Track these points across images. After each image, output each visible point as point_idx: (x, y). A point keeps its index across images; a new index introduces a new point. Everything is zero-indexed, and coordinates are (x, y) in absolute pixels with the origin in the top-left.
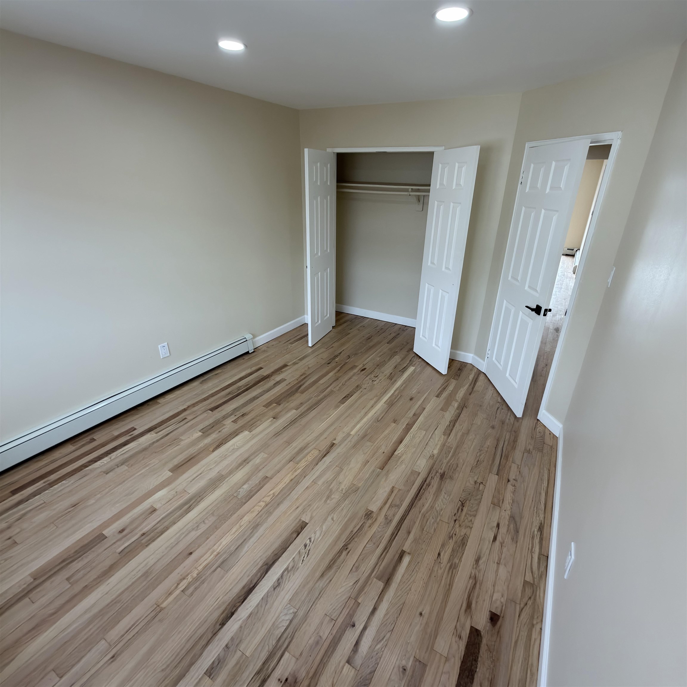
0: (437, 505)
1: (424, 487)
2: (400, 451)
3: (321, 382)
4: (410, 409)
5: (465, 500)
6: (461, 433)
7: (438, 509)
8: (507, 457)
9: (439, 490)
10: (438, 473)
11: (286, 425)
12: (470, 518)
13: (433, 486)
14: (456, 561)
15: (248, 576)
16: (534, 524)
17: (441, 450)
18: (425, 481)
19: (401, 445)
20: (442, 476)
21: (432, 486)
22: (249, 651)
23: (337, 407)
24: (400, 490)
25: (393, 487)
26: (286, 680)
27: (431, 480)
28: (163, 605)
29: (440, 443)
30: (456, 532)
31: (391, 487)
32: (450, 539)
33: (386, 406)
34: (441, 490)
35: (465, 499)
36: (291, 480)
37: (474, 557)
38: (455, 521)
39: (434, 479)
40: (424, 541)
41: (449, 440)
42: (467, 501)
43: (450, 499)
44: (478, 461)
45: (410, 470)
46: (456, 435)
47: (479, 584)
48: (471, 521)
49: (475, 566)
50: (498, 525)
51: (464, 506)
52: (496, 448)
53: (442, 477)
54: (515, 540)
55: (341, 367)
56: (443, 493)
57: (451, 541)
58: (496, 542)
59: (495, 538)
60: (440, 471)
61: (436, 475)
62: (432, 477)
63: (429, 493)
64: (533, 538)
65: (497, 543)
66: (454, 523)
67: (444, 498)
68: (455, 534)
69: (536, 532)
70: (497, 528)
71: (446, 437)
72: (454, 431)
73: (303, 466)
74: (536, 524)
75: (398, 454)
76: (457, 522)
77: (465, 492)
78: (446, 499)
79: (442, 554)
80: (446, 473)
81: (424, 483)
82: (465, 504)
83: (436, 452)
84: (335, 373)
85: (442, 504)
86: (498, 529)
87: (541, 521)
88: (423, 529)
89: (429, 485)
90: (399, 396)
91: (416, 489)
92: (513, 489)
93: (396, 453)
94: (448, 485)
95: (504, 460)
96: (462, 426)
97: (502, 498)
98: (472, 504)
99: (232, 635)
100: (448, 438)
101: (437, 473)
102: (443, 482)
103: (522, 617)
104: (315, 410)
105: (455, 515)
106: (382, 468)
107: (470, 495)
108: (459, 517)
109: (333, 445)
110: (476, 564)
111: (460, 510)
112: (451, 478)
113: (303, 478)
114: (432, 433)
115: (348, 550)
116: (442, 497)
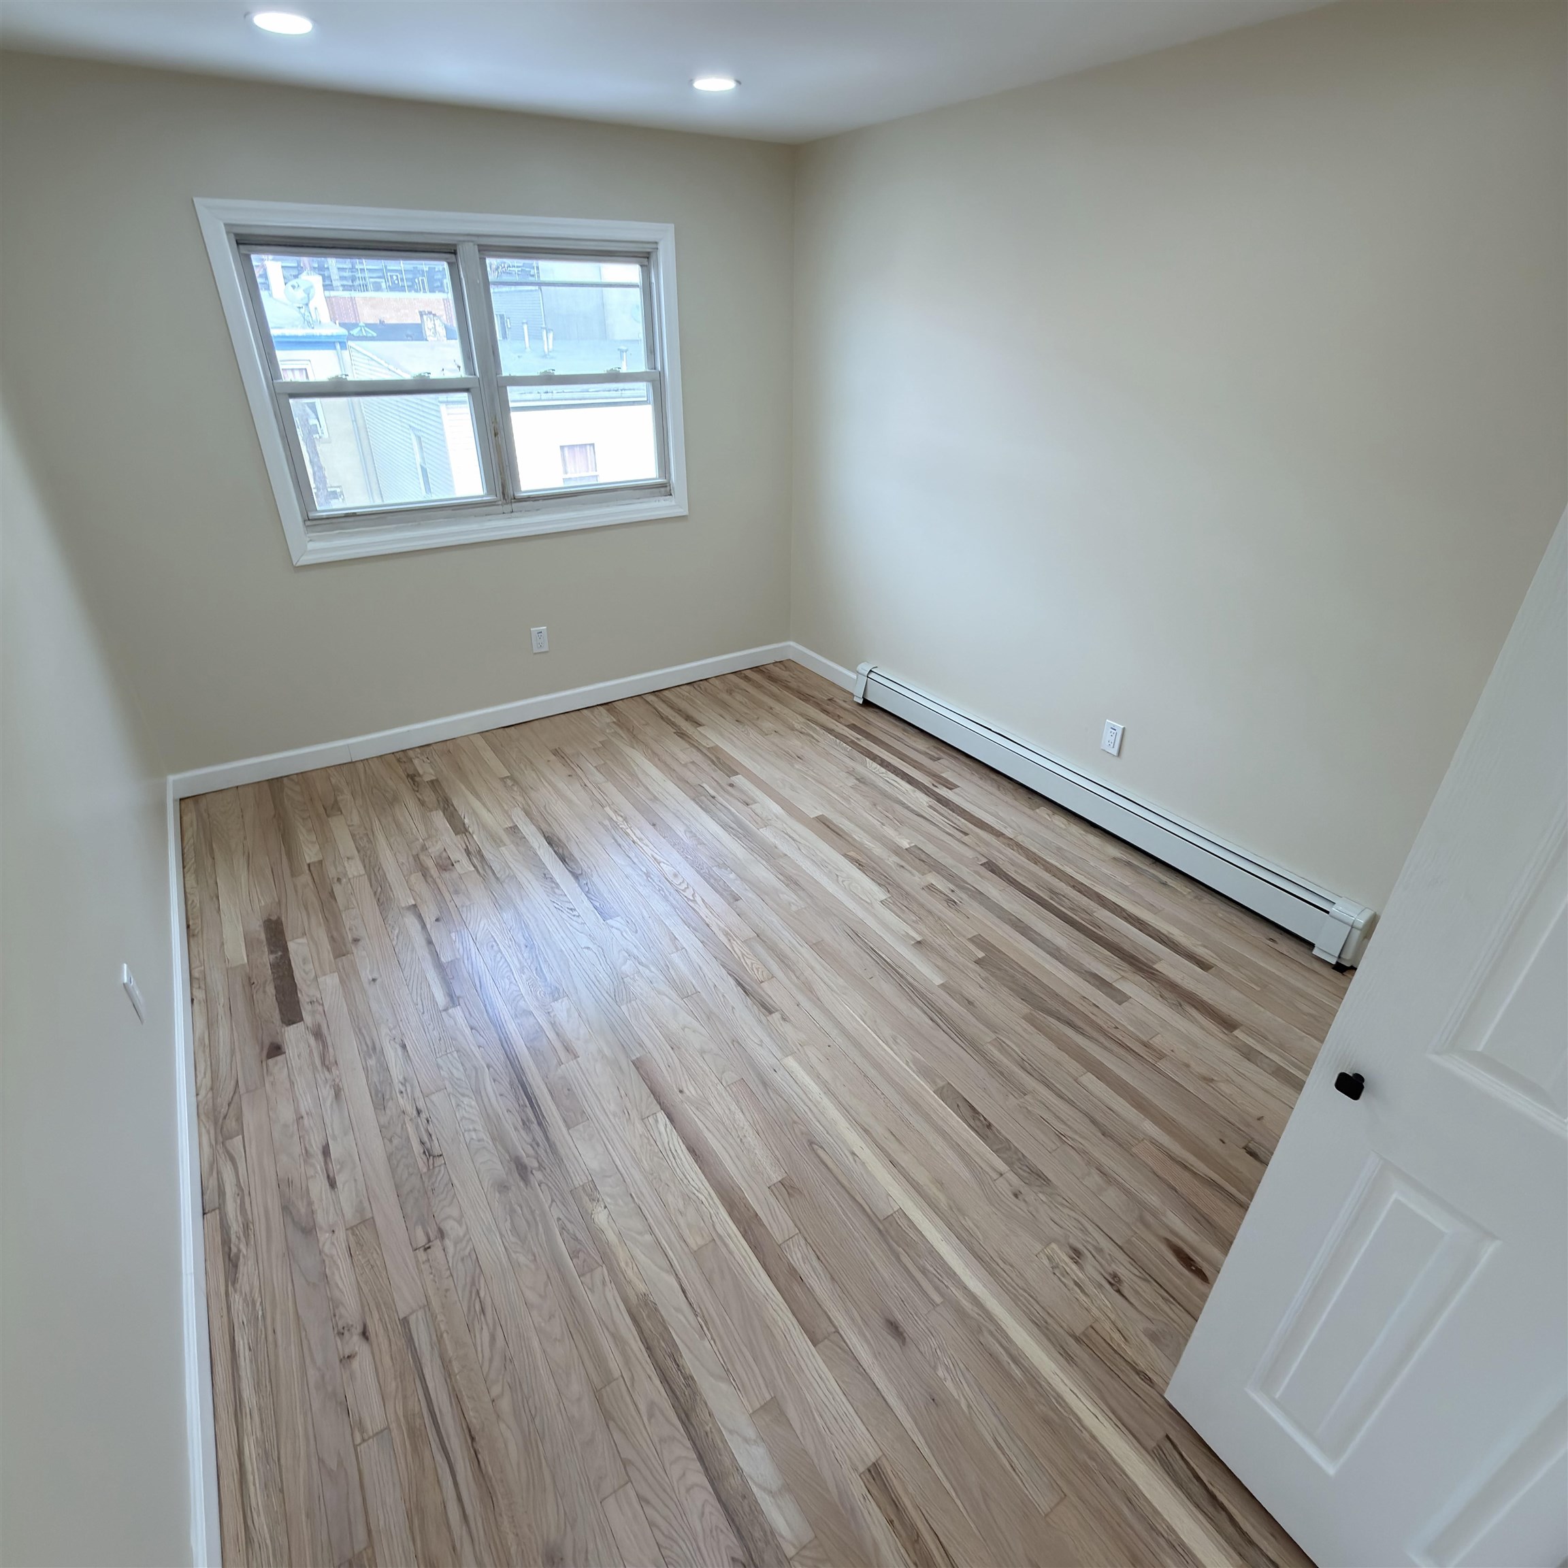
0: (474, 1103)
1: (529, 1110)
2: (662, 1129)
3: (1089, 1080)
4: (833, 1278)
5: (431, 1167)
6: (617, 1374)
7: (466, 1100)
8: (415, 1435)
9: (499, 1137)
10: (536, 1165)
11: (884, 956)
12: (396, 1141)
13: (516, 1129)
14: (372, 1062)
15: (581, 859)
16: (251, 1262)
17: (595, 1235)
18: (540, 1124)
19: (683, 1147)
20: (522, 1170)
21: (519, 1127)
22: (506, 852)
23: (926, 1073)
24: (560, 1063)
25: (576, 1057)
26: (453, 865)
27: (534, 1139)
28: (607, 809)
29: (622, 1255)
30: (403, 1097)
31: (580, 1052)
32: (404, 1078)
33: (884, 1210)
34: (493, 1139)
35: (434, 1167)
36: (708, 925)
37: (347, 1094)
38: (419, 1112)
39: (531, 1146)
40: (440, 1040)
41: (611, 1293)
42: (425, 1170)
43: (462, 1138)
44: (483, 1311)
45: (592, 1116)
46: (616, 1337)
47: (317, 1067)
48: (391, 1141)
49: (337, 1080)
50: (332, 1184)
51: (424, 1152)
52: (473, 1439)
53: (520, 1167)
54: (284, 1184)
55: (1212, 1184)
56: (487, 1138)
57: (401, 1078)
58: (321, 1148)
59: (326, 1152)
60: (539, 1175)
61: (537, 1157)
62: (538, 1145)
63: (508, 1111)
64: (246, 1227)
65: (316, 1149)
66: (419, 1107)
67: (475, 1130)
68: (402, 1092)
69: (243, 1247)
70: (331, 1175)
71: (633, 1299)
72: (636, 1345)
73: (733, 948)
74: (246, 1269)
75: (657, 1121)
76: (415, 1113)
77: (446, 1185)
78: (469, 1130)
79: (400, 1051)
80: (522, 1184)
81: (537, 1117)
82: (426, 1161)
83: (601, 1217)
84: (1153, 1142)
85: (466, 1115)
86: (328, 1177)
87: (236, 1291)
88: (458, 1051)
89: (526, 1124)
90: (937, 1299)
91: (537, 1092)
92: (341, 1316)
93: (661, 1116)
94: (493, 1165)
95: (417, 1409)
96: (643, 1408)
97: (355, 1258)
98: (410, 1175)
99: (530, 840)
100: (625, 1301)
101: (540, 1165)
102: (508, 1158)
103: (233, 1083)
104: (930, 1022)
105: (428, 1121)
106: (638, 1064)
107: (430, 1188)
108: (417, 1127)
109: (768, 1009)
110: (338, 1085)
111: (426, 1139)
112: (503, 1187)
113: (702, 939)
114: (675, 1263)
115: (523, 948)
116: (479, 1127)
